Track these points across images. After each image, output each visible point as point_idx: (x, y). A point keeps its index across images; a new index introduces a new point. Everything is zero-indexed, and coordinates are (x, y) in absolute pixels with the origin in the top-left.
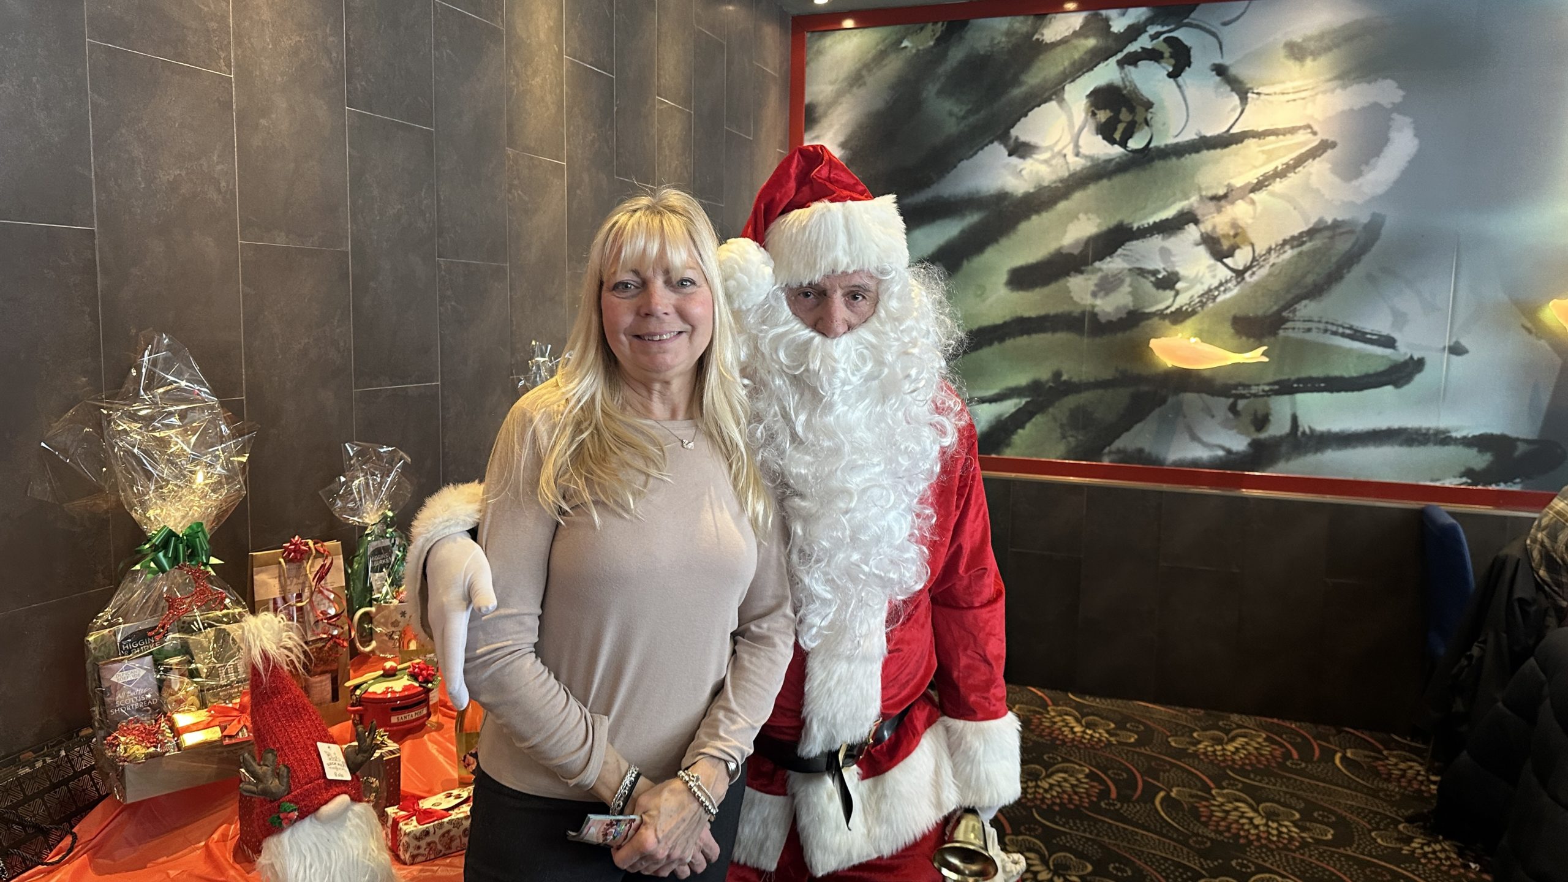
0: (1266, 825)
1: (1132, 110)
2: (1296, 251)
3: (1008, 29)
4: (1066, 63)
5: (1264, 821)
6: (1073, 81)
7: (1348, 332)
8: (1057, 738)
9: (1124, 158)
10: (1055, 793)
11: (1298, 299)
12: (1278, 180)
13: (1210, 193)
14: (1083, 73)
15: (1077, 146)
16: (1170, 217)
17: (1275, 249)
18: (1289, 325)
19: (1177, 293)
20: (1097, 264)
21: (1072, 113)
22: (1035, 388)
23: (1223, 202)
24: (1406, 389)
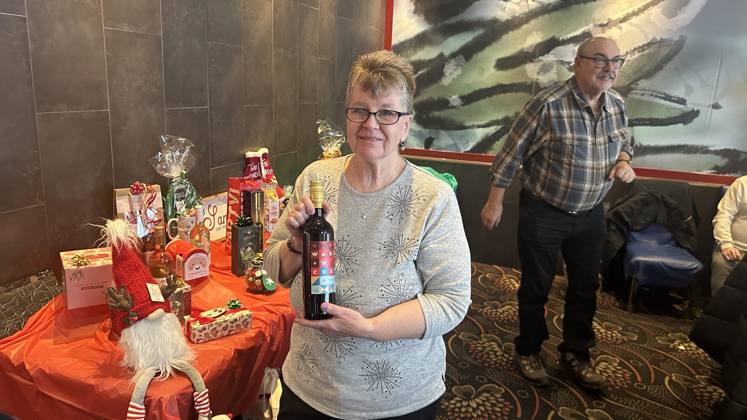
0: (606, 332)
2: (640, 54)
5: (605, 331)
7: (663, 96)
8: (506, 289)
9: (557, 3)
10: (505, 315)
11: (639, 79)
12: (634, 17)
13: (599, 23)
16: (578, 35)
17: (630, 53)
18: (634, 91)
20: (541, 58)
22: (506, 121)
23: (605, 28)
24: (689, 125)
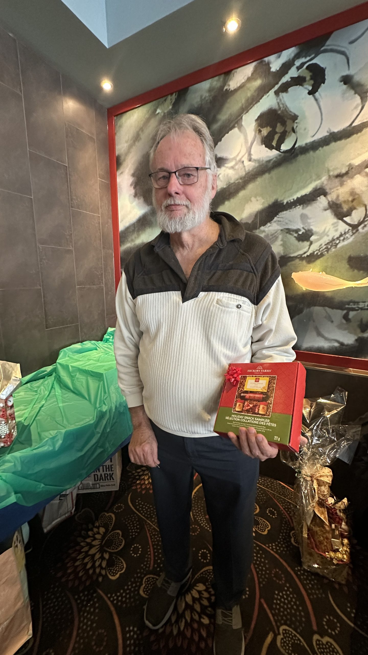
1: (284, 124)
3: (210, 87)
4: (243, 101)
6: (247, 112)
9: (279, 158)
14: (254, 105)
15: (250, 154)
16: (307, 193)
19: (311, 243)
20: (262, 228)
21: (246, 133)
23: (345, 178)
